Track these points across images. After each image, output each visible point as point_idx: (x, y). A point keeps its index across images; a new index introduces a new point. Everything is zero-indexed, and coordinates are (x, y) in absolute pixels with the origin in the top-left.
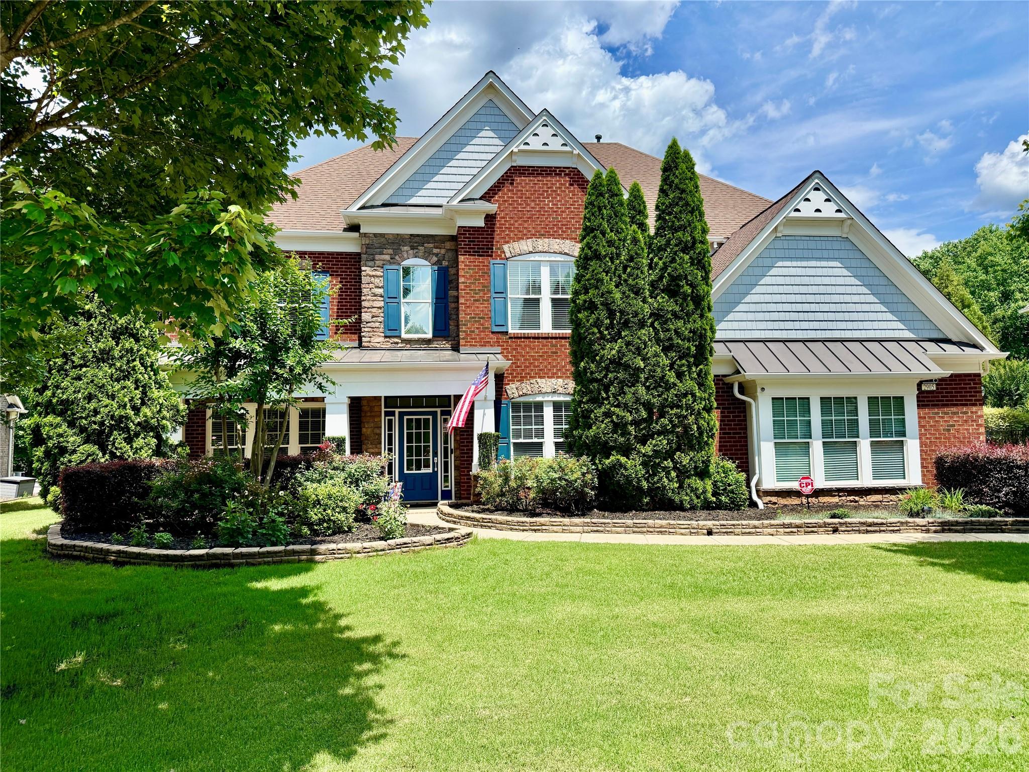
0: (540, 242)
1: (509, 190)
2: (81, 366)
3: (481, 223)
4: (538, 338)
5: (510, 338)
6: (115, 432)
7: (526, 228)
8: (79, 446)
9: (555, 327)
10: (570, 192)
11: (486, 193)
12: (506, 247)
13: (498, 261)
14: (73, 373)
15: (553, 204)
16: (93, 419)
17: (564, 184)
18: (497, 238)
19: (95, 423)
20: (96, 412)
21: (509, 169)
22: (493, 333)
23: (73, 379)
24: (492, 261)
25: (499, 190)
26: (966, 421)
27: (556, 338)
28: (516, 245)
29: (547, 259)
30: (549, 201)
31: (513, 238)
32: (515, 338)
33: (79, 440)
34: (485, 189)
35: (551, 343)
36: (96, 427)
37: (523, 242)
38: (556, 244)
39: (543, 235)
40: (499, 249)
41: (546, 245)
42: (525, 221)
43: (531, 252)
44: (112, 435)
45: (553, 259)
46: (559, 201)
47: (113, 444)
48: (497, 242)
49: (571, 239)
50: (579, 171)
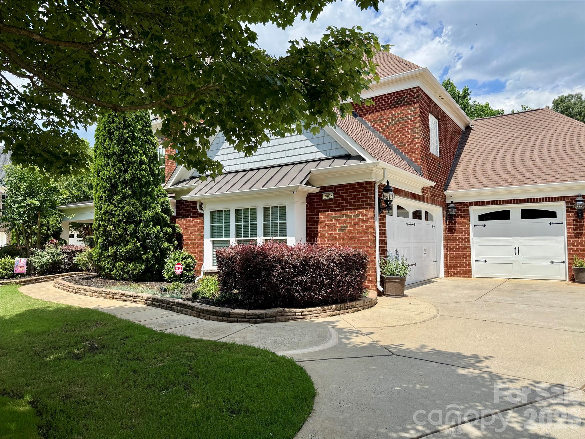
26: (357, 223)
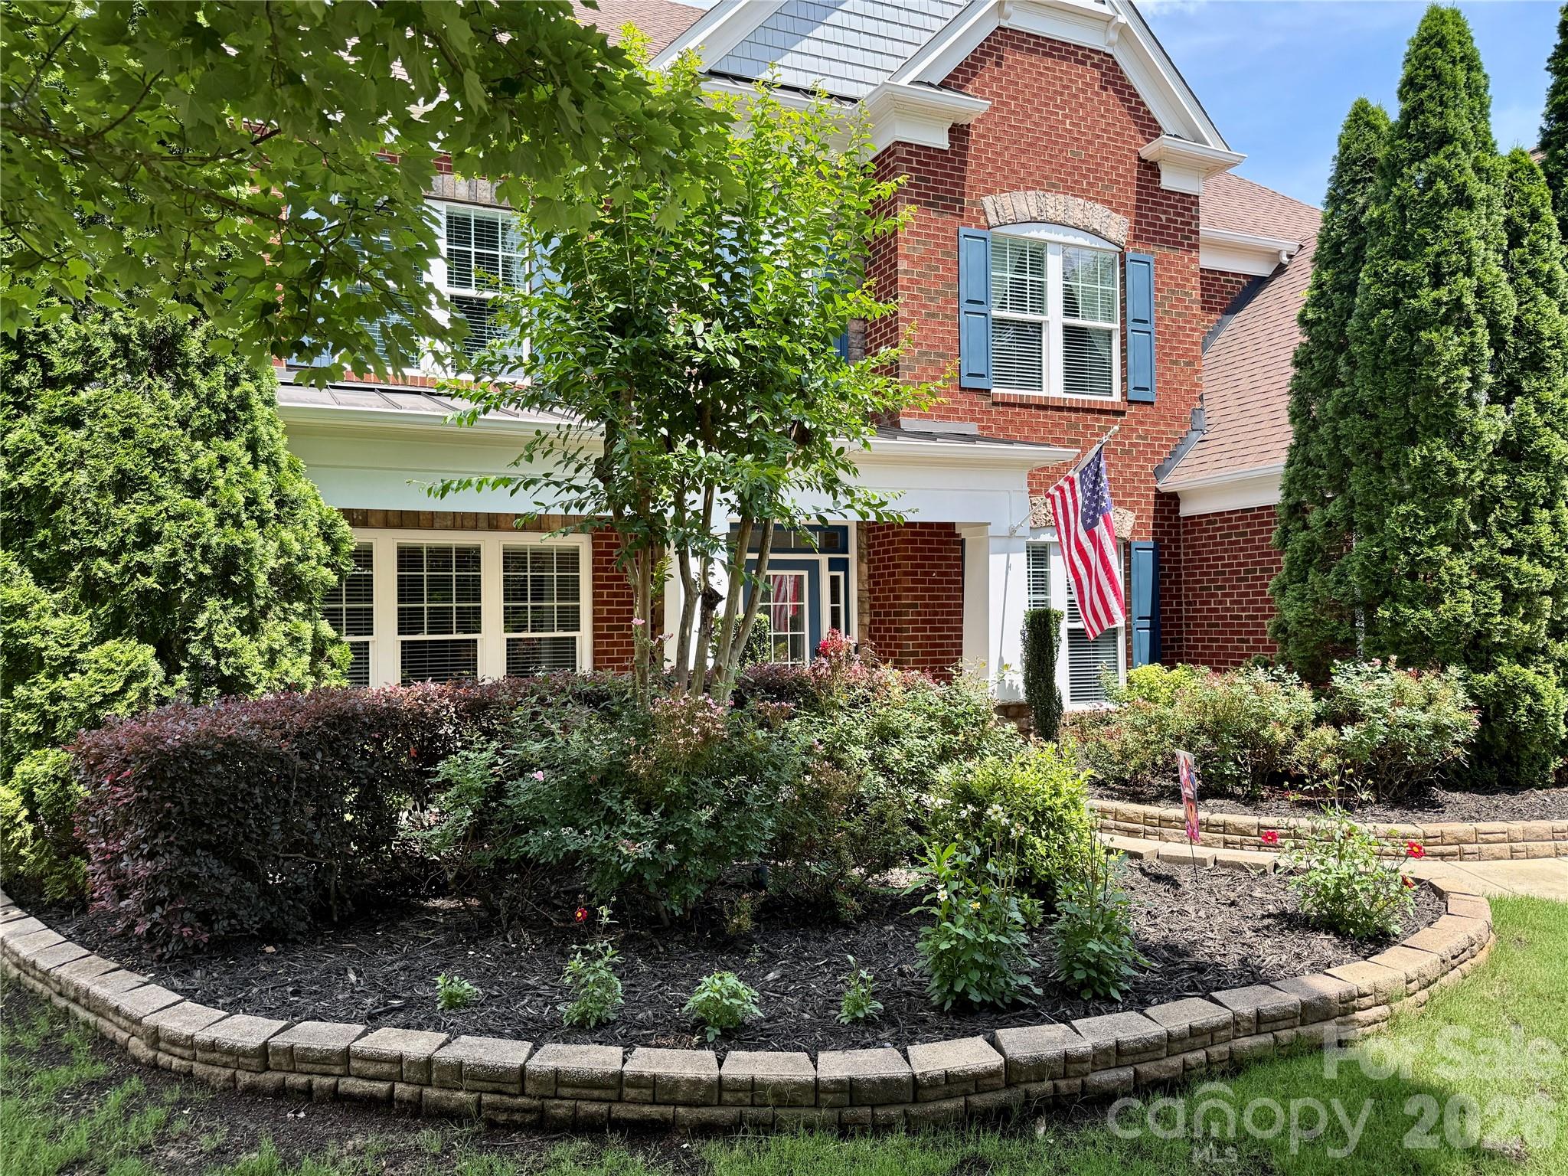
0: (1051, 198)
1: (994, 79)
2: (80, 381)
3: (941, 140)
4: (1045, 408)
5: (995, 404)
6: (212, 603)
7: (1023, 166)
8: (83, 647)
9: (1069, 387)
10: (1101, 102)
11: (950, 76)
12: (988, 201)
13: (973, 230)
14: (50, 401)
15: (1072, 124)
16: (139, 556)
17: (1091, 85)
18: (970, 179)
19: (145, 570)
20: (147, 536)
21: (993, 33)
22: (962, 389)
23: (52, 421)
24: (963, 231)
25: (974, 74)
27: (1076, 410)
28: (1005, 199)
29: (1061, 238)
30: (1065, 116)
31: (1001, 184)
32: (1004, 404)
33: (82, 625)
34: (949, 69)
35: (1069, 419)
36: (150, 582)
37: (1020, 195)
38: (1077, 209)
39: (1054, 186)
40: (974, 203)
41: (1061, 208)
42: (1023, 151)
43: (1034, 221)
44: (203, 609)
45: (1070, 239)
46: (1084, 119)
47: (208, 640)
48: (972, 188)
49: (1103, 202)
50: (1115, 63)
